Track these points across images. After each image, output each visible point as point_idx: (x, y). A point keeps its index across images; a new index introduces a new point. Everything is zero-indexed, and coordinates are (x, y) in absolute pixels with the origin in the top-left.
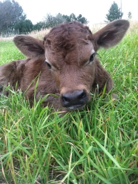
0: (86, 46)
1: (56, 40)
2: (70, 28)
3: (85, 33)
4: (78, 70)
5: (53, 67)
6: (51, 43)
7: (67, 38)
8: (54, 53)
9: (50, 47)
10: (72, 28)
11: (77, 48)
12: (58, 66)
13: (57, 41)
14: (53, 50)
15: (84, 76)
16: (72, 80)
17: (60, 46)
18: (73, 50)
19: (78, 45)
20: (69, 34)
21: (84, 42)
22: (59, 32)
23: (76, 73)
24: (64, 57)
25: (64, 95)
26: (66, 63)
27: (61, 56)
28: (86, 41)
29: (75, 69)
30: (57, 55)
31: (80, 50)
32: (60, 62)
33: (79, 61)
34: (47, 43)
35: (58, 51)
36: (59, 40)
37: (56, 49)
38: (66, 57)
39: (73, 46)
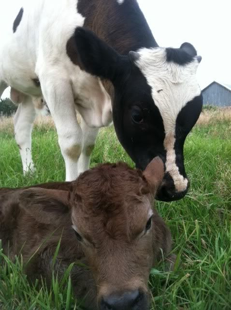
0: (139, 207)
1: (90, 196)
2: (113, 176)
3: (136, 183)
4: (127, 249)
5: (85, 240)
6: (83, 201)
7: (108, 194)
8: (87, 219)
9: (81, 206)
10: (117, 175)
11: (126, 211)
12: (94, 241)
13: (92, 198)
14: (86, 213)
15: (138, 258)
16: (119, 269)
17: (97, 206)
18: (118, 213)
19: (126, 204)
20: (112, 187)
21: (136, 199)
22: (96, 181)
23: (124, 254)
24: (105, 225)
25: (105, 300)
26: (107, 237)
27: (100, 225)
28: (138, 198)
29: (122, 248)
30: (92, 222)
31: (129, 214)
32: (98, 234)
33: (128, 232)
34: (76, 200)
35: (95, 214)
36: (96, 196)
37: (90, 212)
38: (108, 225)
39: (119, 206)
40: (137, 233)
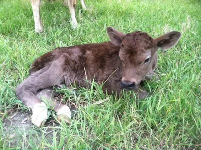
0: (144, 54)
2: (137, 39)
6: (124, 47)
7: (133, 47)
10: (139, 39)
11: (138, 55)
13: (127, 47)
17: (128, 51)
19: (139, 52)
21: (143, 51)
23: (133, 70)
24: (129, 58)
26: (129, 62)
29: (133, 67)
33: (136, 62)
35: (127, 53)
36: (129, 46)
37: (125, 52)
38: (131, 58)
39: (136, 52)
40: (140, 63)
